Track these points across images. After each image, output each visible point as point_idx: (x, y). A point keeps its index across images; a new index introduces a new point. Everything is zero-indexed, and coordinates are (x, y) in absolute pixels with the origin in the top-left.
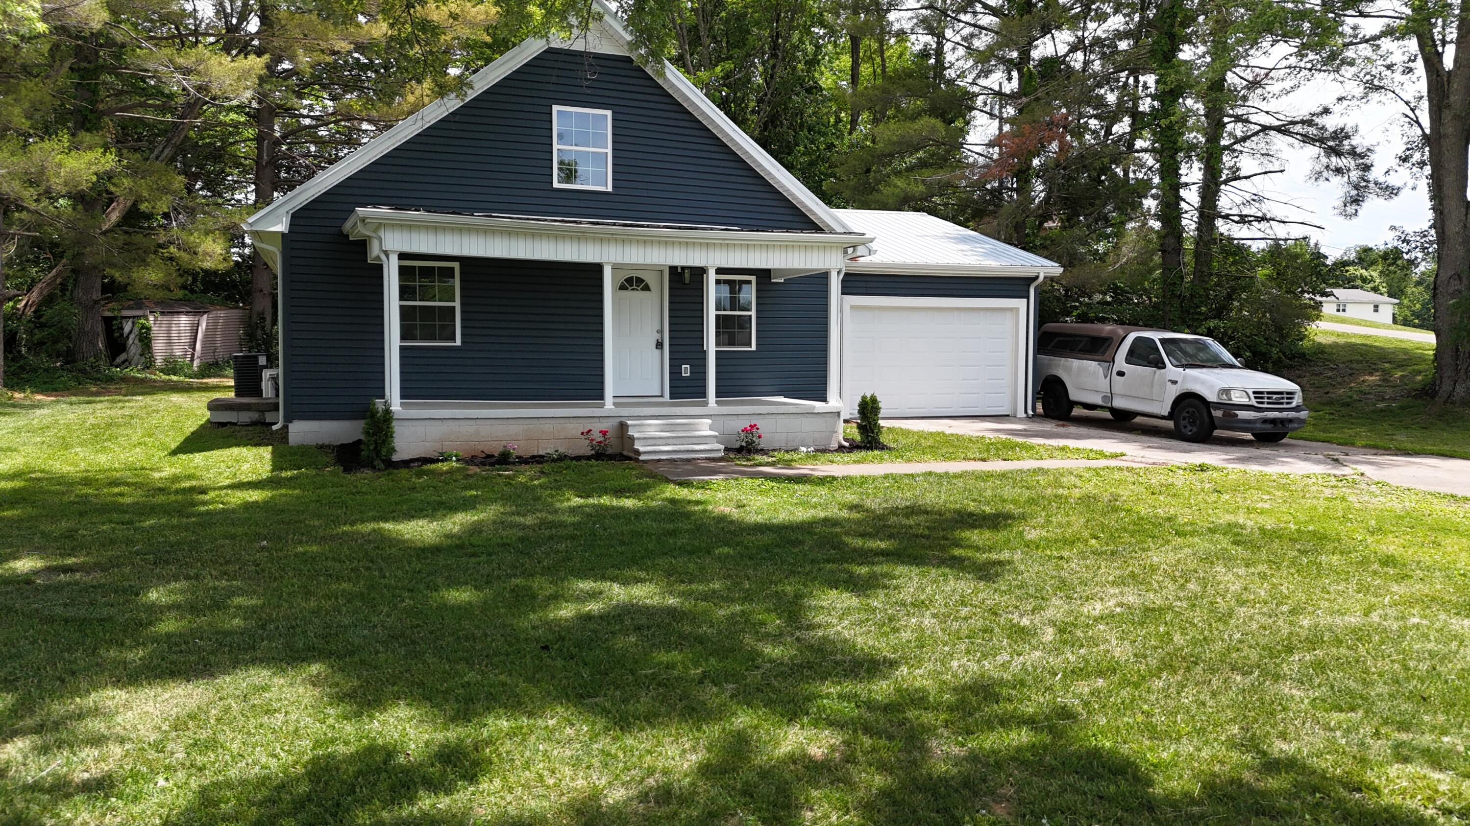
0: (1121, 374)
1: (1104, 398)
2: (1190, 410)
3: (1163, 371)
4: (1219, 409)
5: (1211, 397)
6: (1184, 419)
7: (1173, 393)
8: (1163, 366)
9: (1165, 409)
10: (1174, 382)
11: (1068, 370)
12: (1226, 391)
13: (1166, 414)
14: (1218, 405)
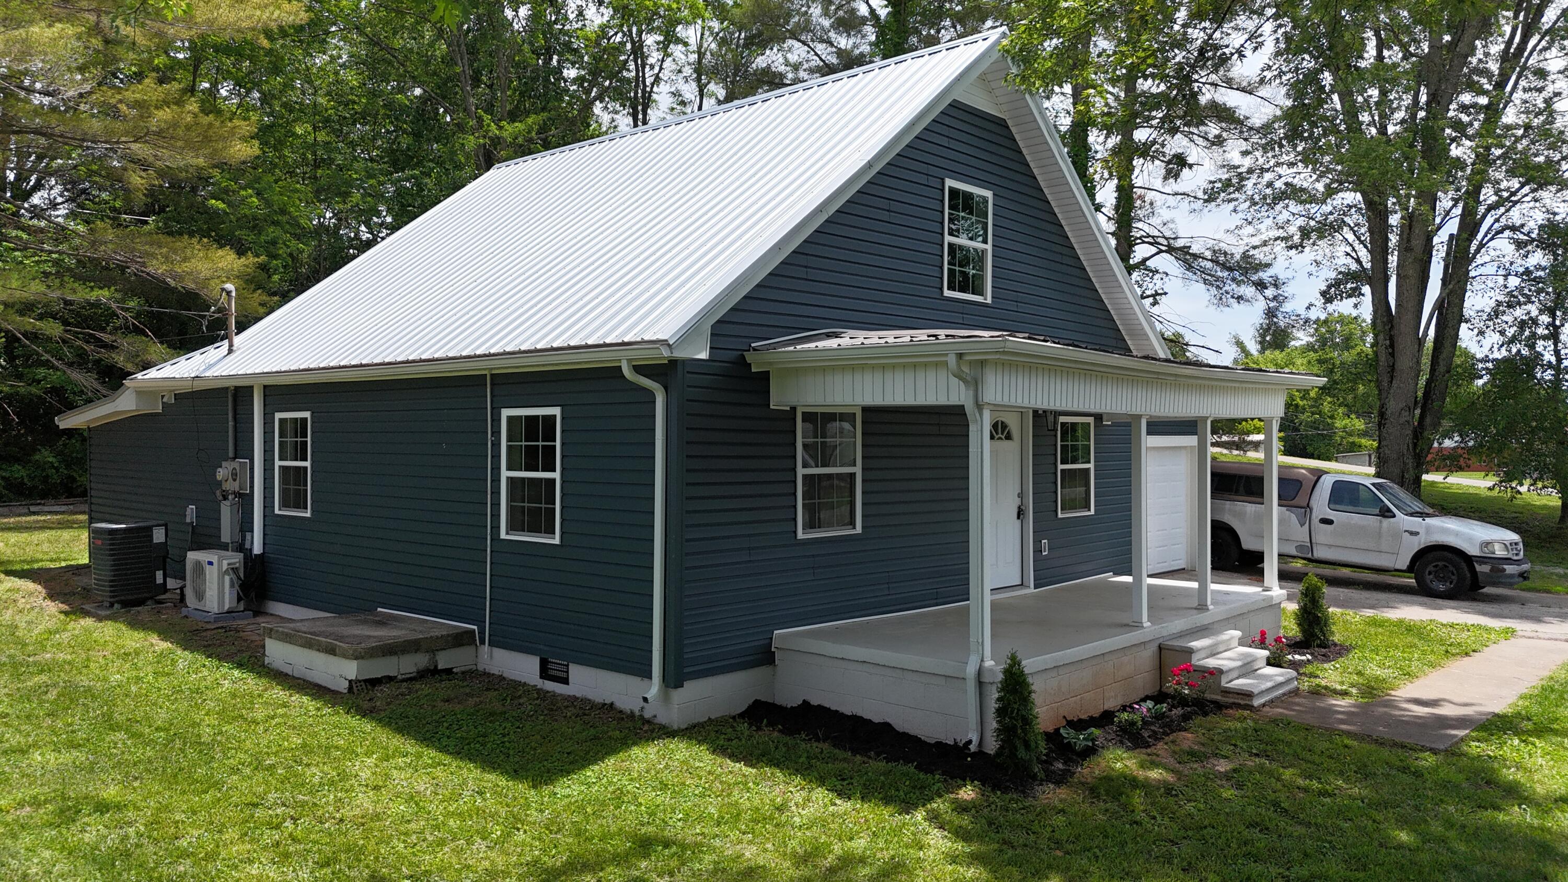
0: (1326, 521)
1: (1300, 548)
2: (1440, 564)
3: (1392, 519)
4: (1485, 563)
5: (1473, 551)
6: (1430, 573)
7: (1412, 546)
8: (1394, 516)
9: (1403, 562)
10: (1417, 534)
11: (1241, 515)
12: (1487, 544)
13: (1405, 568)
14: (1483, 560)
